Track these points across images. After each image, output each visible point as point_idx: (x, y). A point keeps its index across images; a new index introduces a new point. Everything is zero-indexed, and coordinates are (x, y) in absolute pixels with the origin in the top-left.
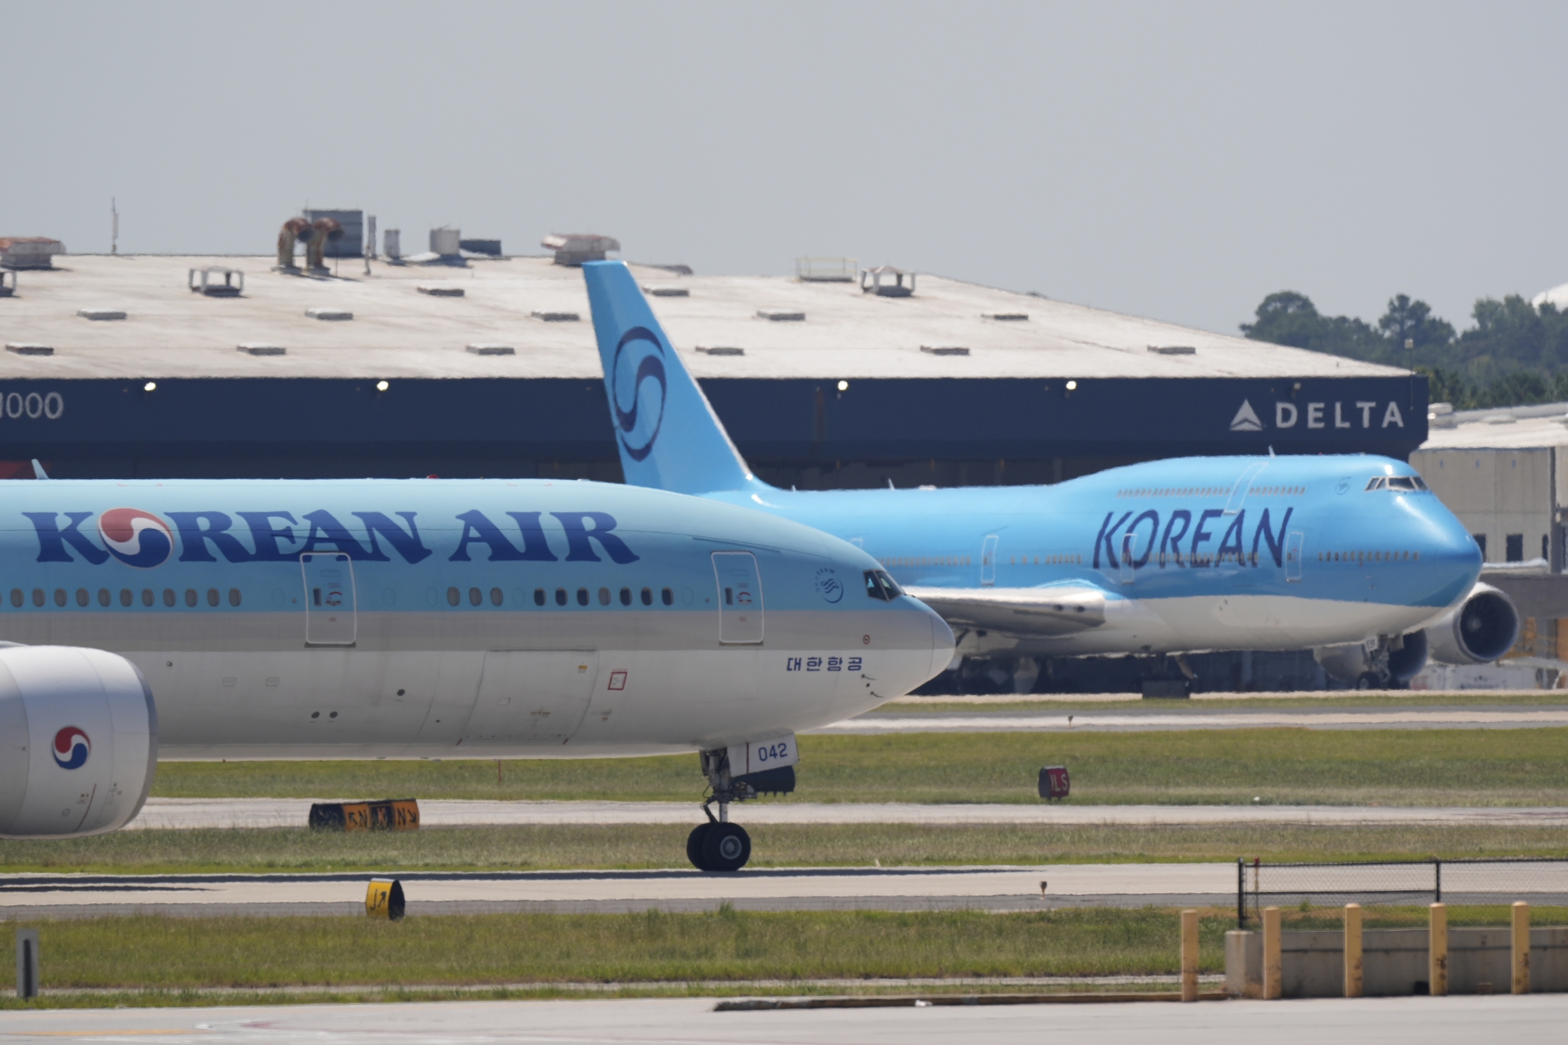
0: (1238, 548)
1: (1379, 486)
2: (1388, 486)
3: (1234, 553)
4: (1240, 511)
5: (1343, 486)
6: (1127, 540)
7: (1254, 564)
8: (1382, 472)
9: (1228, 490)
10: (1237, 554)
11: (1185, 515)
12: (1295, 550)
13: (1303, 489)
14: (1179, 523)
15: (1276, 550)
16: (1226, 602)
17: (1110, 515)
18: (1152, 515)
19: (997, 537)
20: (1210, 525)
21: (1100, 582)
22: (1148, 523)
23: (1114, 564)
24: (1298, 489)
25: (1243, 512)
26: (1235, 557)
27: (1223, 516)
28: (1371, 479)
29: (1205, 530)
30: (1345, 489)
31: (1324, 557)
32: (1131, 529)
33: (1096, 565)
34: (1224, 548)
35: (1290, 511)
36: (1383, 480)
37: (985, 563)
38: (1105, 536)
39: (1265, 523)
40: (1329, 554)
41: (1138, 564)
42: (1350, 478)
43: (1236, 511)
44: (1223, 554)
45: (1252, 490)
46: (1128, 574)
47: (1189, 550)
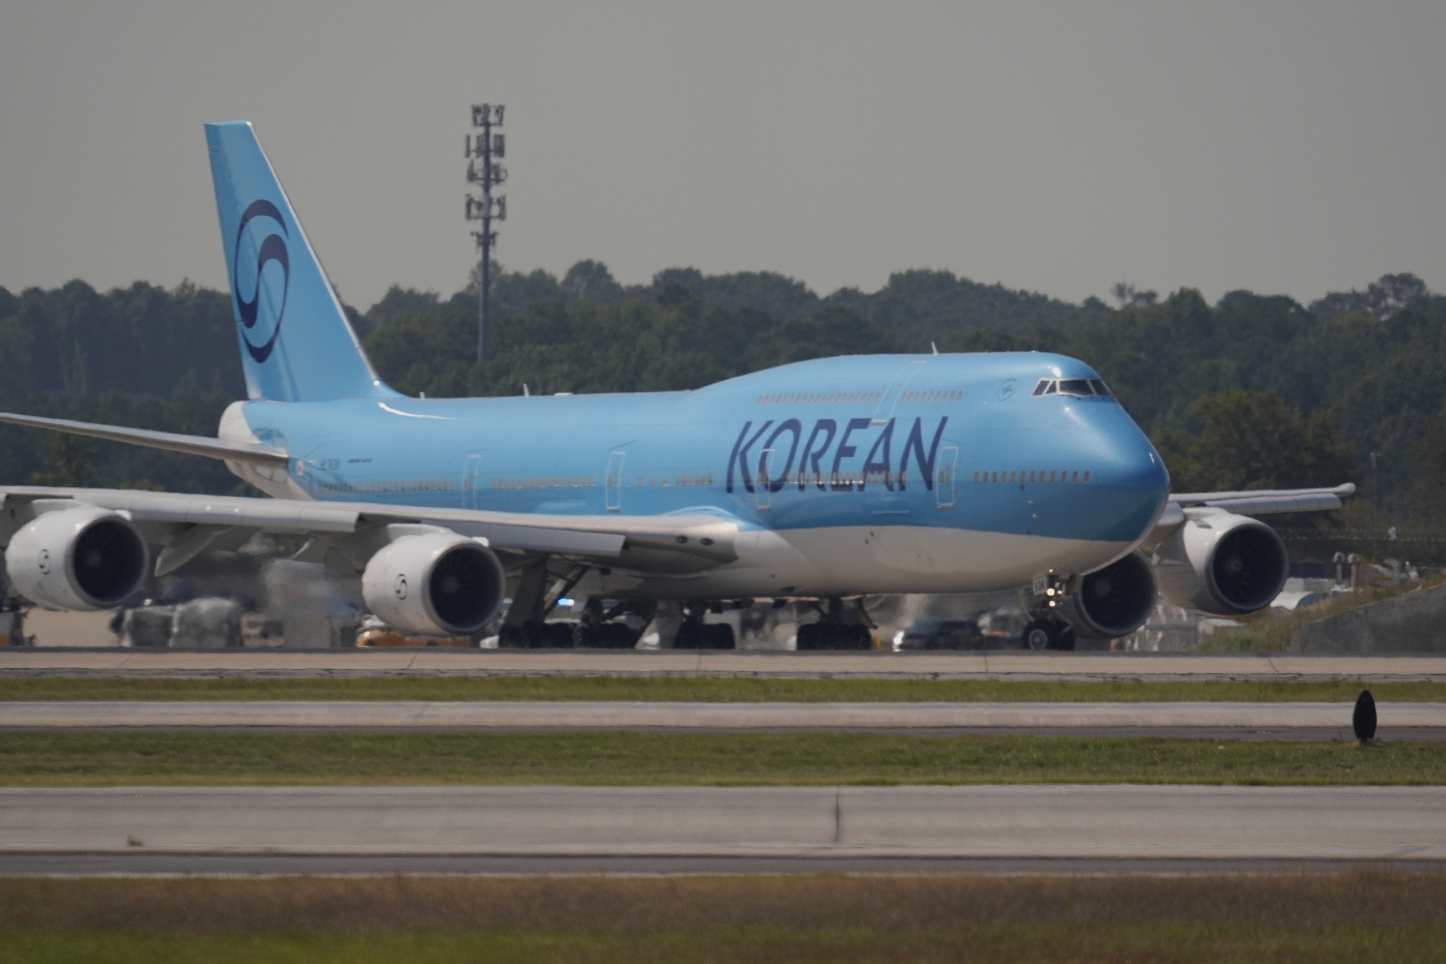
0: (885, 467)
1: (1049, 392)
2: (1059, 392)
3: (880, 472)
4: (890, 421)
5: (1008, 389)
6: (764, 456)
7: (902, 488)
8: (1052, 376)
9: (878, 395)
10: (884, 473)
11: (829, 425)
12: (948, 468)
13: (961, 393)
14: (823, 434)
15: (927, 467)
16: (872, 534)
17: (748, 425)
18: (793, 425)
19: (623, 453)
20: (857, 438)
21: (736, 512)
22: (788, 435)
23: (750, 489)
24: (957, 394)
25: (893, 421)
26: (880, 477)
27: (870, 427)
28: (1039, 382)
29: (849, 443)
30: (1009, 393)
31: (981, 478)
32: (768, 445)
33: (730, 490)
34: (869, 467)
35: (944, 420)
36: (1054, 383)
37: (610, 485)
38: (739, 453)
39: (915, 436)
40: (986, 474)
41: (776, 487)
42: (1015, 380)
43: (886, 421)
44: (869, 473)
45: (905, 394)
46: (766, 500)
47: (830, 468)
